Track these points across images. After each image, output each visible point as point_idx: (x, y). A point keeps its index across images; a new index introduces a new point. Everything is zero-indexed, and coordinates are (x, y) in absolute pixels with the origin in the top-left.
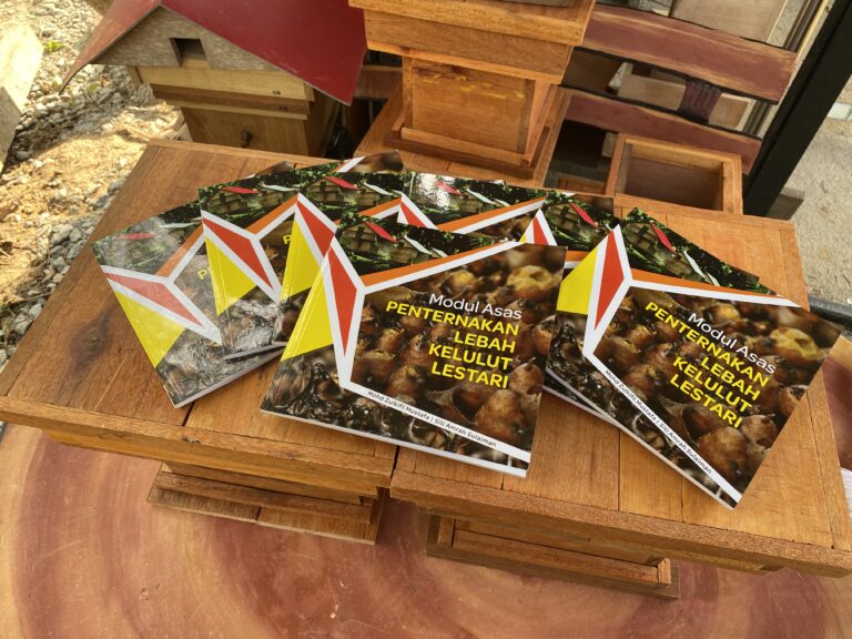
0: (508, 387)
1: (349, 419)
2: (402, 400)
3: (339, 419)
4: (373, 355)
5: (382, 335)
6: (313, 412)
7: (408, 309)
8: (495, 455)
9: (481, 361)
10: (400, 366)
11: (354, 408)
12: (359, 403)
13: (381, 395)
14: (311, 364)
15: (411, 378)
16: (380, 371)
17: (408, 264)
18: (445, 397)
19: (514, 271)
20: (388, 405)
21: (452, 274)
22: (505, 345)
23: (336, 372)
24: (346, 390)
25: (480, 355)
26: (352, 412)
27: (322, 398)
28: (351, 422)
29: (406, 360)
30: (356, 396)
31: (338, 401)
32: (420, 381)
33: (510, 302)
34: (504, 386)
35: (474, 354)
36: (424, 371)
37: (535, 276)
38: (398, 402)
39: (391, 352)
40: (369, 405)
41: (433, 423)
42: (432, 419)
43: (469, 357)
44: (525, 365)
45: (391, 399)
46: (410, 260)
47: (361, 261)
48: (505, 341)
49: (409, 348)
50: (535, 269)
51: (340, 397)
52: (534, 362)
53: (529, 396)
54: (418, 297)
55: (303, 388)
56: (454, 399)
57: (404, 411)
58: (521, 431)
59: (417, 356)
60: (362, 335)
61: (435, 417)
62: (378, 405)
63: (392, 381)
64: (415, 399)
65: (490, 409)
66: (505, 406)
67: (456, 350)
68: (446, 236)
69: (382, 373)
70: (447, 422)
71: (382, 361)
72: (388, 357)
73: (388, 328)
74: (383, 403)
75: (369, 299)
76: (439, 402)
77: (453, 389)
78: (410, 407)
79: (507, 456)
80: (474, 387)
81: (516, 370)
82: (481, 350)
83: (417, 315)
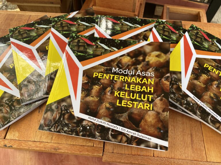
0: (153, 109)
1: (80, 132)
2: (104, 120)
3: (75, 132)
4: (89, 99)
5: (92, 89)
6: (63, 129)
7: (103, 75)
8: (151, 145)
9: (139, 98)
10: (102, 103)
11: (82, 126)
12: (84, 123)
13: (95, 118)
14: (60, 106)
15: (107, 109)
16: (93, 106)
17: (101, 55)
18: (124, 117)
19: (148, 55)
20: (98, 123)
21: (121, 58)
22: (149, 89)
23: (72, 108)
24: (78, 117)
25: (138, 94)
26: (81, 128)
27: (67, 122)
28: (81, 133)
29: (104, 100)
30: (83, 120)
31: (74, 123)
32: (112, 109)
33: (149, 69)
34: (151, 109)
35: (135, 94)
36: (113, 104)
37: (158, 56)
38: (103, 121)
39: (97, 96)
40: (89, 124)
41: (120, 130)
42: (119, 128)
43: (133, 96)
44: (159, 98)
45: (100, 120)
46: (102, 53)
47: (80, 55)
48: (148, 87)
49: (105, 94)
50: (157, 53)
51: (75, 121)
52: (163, 96)
53: (163, 113)
54: (107, 70)
55: (57, 118)
56: (129, 118)
57: (106, 126)
58: (162, 131)
59: (109, 97)
60: (83, 89)
61: (121, 127)
62: (94, 124)
63: (99, 111)
64: (111, 119)
65: (146, 121)
66: (153, 119)
67: (127, 93)
68: (116, 41)
69: (94, 107)
70: (127, 129)
71: (94, 101)
72: (96, 99)
73: (95, 85)
74: (95, 122)
75: (85, 73)
76: (122, 119)
77: (127, 112)
78: (108, 123)
79: (157, 144)
80: (137, 110)
81: (155, 101)
82: (138, 92)
83: (107, 78)
